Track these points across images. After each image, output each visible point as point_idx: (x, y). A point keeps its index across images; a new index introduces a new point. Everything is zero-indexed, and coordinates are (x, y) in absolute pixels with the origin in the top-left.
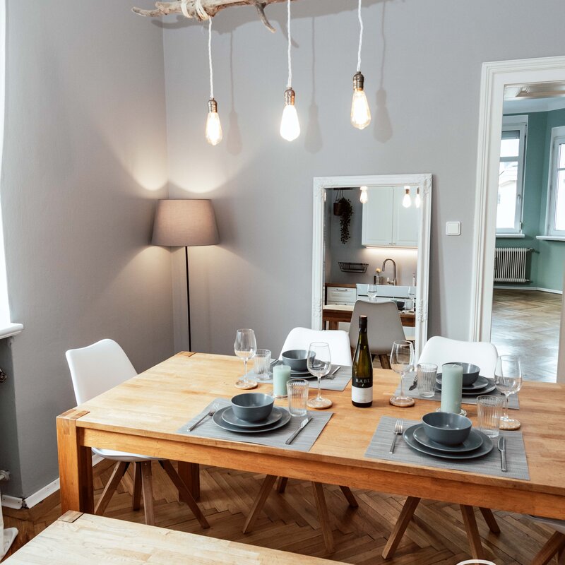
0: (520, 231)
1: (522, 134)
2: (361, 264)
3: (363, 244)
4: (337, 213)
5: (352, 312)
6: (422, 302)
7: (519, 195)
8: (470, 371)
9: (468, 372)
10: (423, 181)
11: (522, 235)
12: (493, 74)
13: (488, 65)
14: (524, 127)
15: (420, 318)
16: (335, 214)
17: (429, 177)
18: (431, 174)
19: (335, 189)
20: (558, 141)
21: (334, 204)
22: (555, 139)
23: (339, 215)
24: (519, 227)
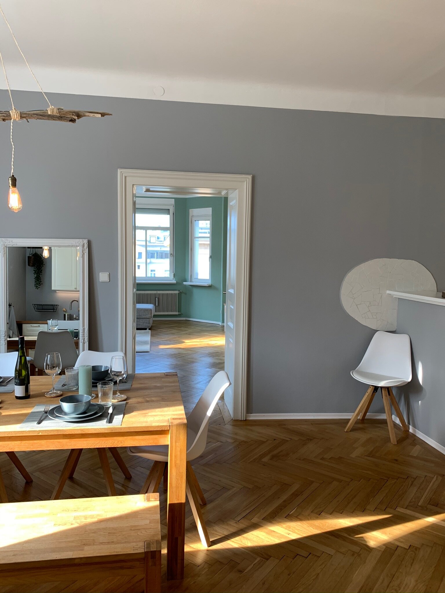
0: (173, 279)
1: (171, 212)
2: (52, 305)
3: (53, 288)
4: (31, 264)
5: (36, 340)
6: (84, 329)
7: (171, 254)
8: (104, 370)
9: (103, 370)
10: (82, 244)
11: (174, 282)
12: (125, 177)
13: (121, 171)
14: (172, 206)
15: (82, 341)
16: (29, 265)
17: (86, 241)
18: (87, 240)
19: (28, 248)
20: (194, 219)
21: (29, 257)
22: (193, 216)
23: (32, 266)
24: (172, 277)
